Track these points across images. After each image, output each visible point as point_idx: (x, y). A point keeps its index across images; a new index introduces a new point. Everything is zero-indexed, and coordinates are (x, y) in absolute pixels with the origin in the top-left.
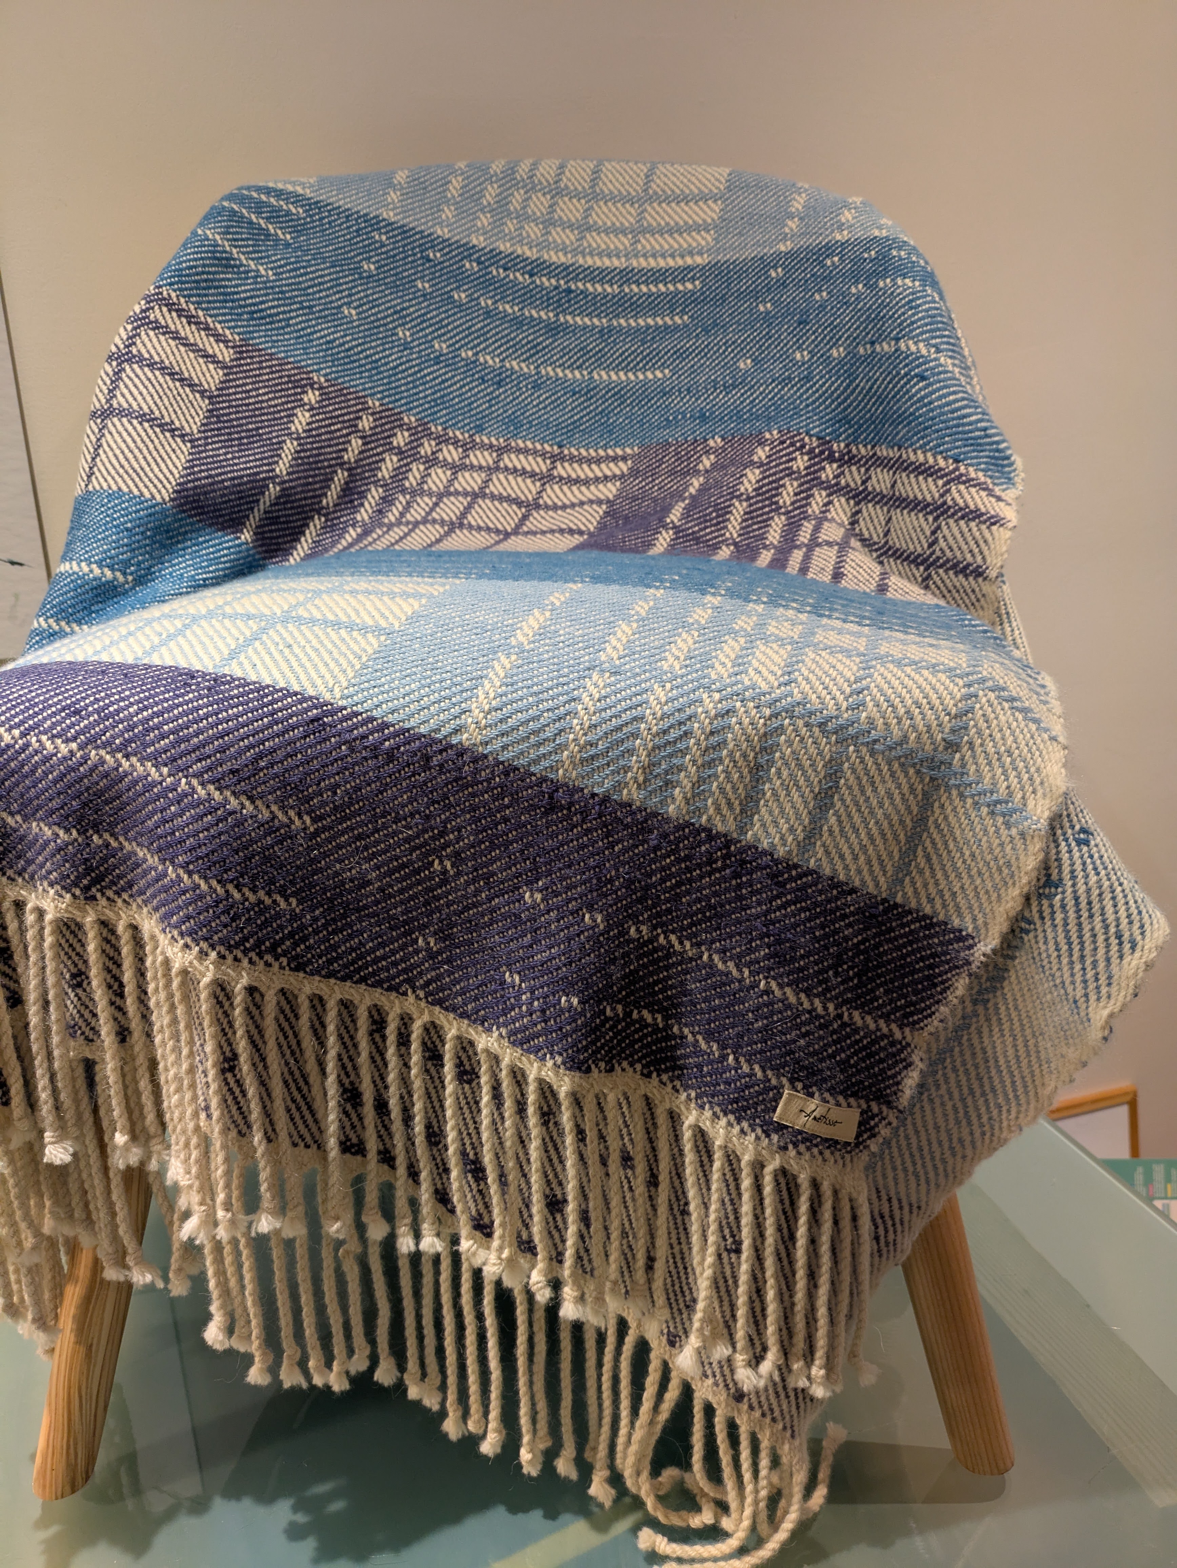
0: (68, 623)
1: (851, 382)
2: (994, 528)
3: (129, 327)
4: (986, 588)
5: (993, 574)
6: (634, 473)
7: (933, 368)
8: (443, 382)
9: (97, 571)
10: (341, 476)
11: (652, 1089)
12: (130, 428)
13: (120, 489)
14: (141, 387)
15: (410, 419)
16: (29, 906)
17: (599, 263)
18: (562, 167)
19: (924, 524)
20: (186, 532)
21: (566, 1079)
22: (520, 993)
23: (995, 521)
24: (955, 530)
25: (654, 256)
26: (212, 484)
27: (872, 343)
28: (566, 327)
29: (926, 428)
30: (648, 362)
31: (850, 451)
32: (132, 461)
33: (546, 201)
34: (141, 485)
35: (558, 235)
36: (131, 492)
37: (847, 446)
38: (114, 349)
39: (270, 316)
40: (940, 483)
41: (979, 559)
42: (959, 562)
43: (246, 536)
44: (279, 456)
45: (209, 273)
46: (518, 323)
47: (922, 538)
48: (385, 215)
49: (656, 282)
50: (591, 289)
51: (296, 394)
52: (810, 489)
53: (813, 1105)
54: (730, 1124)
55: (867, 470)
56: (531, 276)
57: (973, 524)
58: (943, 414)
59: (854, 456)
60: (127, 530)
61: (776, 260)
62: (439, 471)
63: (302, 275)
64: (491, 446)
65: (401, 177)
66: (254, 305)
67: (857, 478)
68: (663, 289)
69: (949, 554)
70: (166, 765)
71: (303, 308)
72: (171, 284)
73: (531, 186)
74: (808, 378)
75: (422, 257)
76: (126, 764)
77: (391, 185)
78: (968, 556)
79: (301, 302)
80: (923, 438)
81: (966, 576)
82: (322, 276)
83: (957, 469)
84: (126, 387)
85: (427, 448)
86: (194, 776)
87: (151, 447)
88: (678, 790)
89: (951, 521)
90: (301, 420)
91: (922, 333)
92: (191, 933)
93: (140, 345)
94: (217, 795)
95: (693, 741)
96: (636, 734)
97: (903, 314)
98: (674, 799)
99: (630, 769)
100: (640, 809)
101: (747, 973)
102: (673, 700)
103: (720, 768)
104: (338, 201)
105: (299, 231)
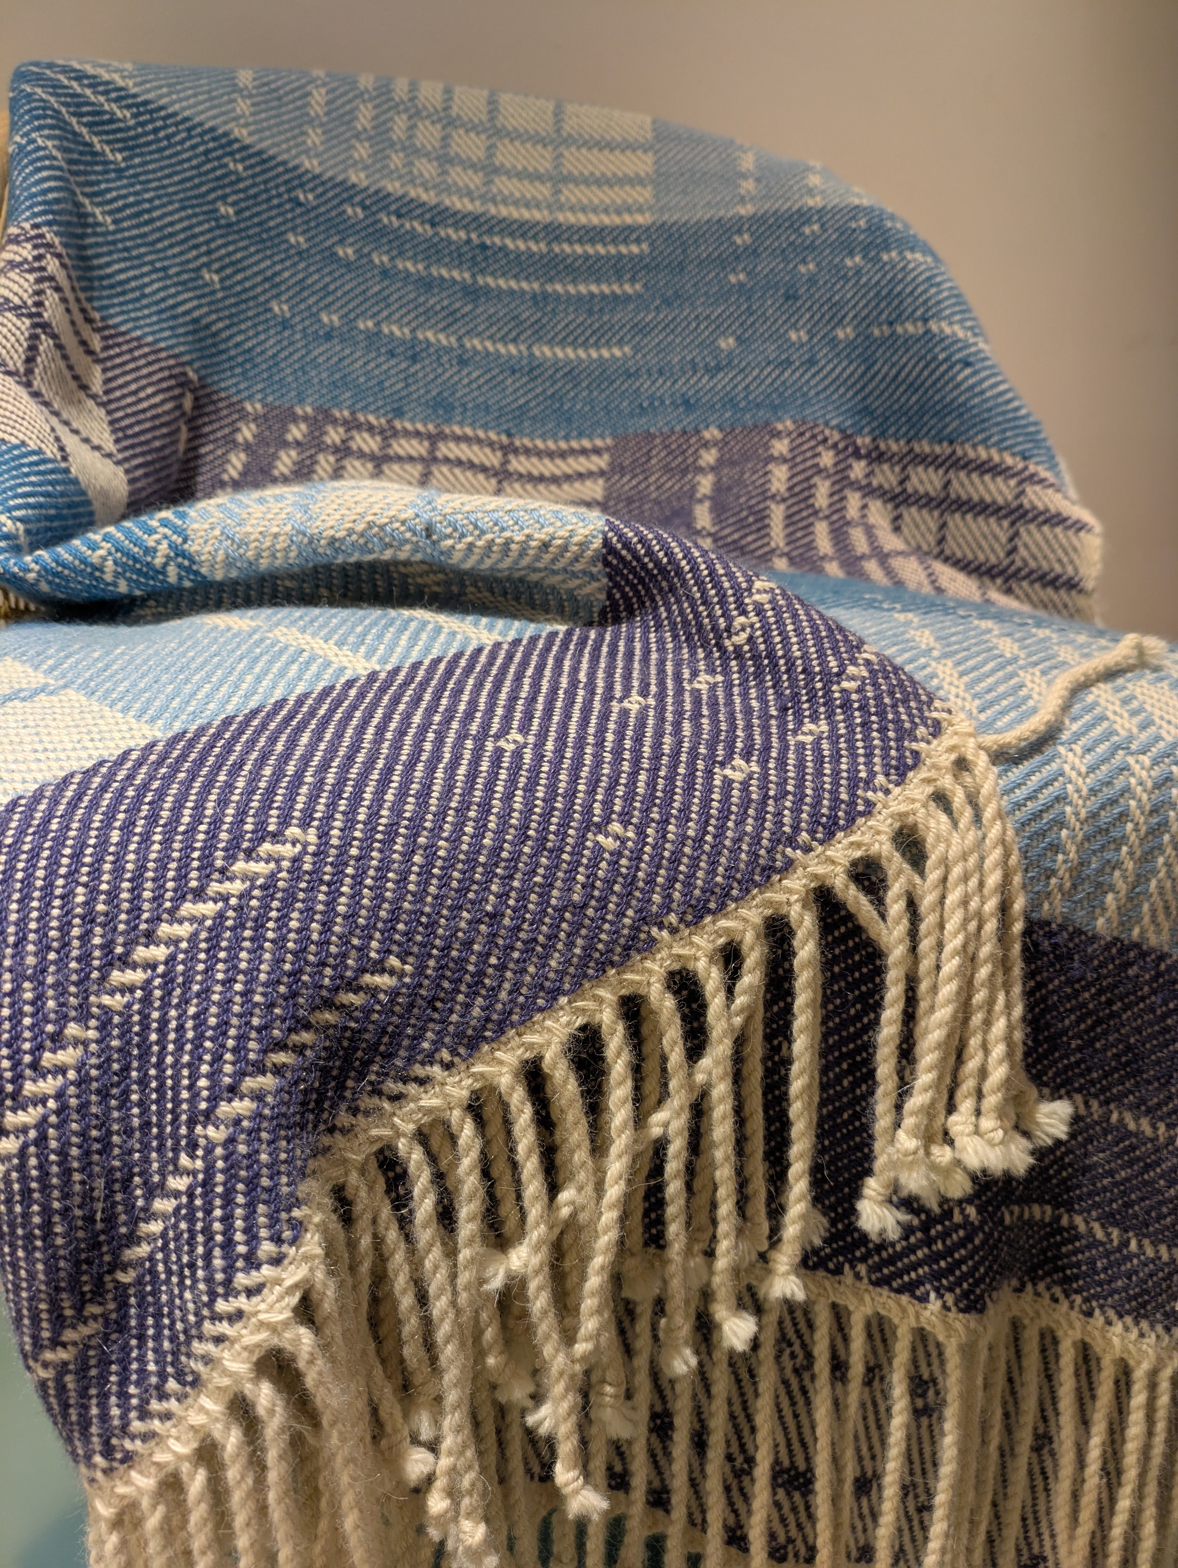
1: (868, 369)
2: (1082, 534)
4: (1081, 601)
5: (1089, 585)
6: (617, 468)
7: (976, 354)
17: (516, 215)
18: (448, 91)
19: (997, 530)
21: (959, 1325)
23: (1080, 527)
24: (1038, 537)
25: (583, 210)
27: (891, 324)
28: (488, 290)
29: (984, 421)
30: (600, 338)
31: (877, 448)
33: (436, 131)
35: (459, 176)
37: (873, 440)
40: (1012, 483)
41: (1070, 569)
42: (1046, 574)
47: (996, 546)
48: (237, 134)
49: (592, 242)
50: (512, 246)
52: (841, 490)
55: (904, 468)
56: (433, 226)
57: (1058, 530)
59: (883, 454)
61: (738, 225)
62: (357, 463)
64: (418, 434)
65: (246, 79)
67: (892, 478)
68: (603, 251)
69: (1033, 564)
73: (416, 114)
74: (812, 362)
75: (290, 199)
77: (236, 88)
78: (1057, 566)
80: (983, 430)
81: (1056, 589)
83: (1026, 468)
85: (334, 435)
89: (1032, 527)
91: (954, 314)
95: (1130, 826)
96: (1060, 822)
97: (925, 291)
98: (1104, 909)
99: (1053, 872)
100: (1062, 927)
101: (1162, 1127)
102: (1092, 769)
103: (1161, 860)
104: (173, 103)
105: (129, 148)
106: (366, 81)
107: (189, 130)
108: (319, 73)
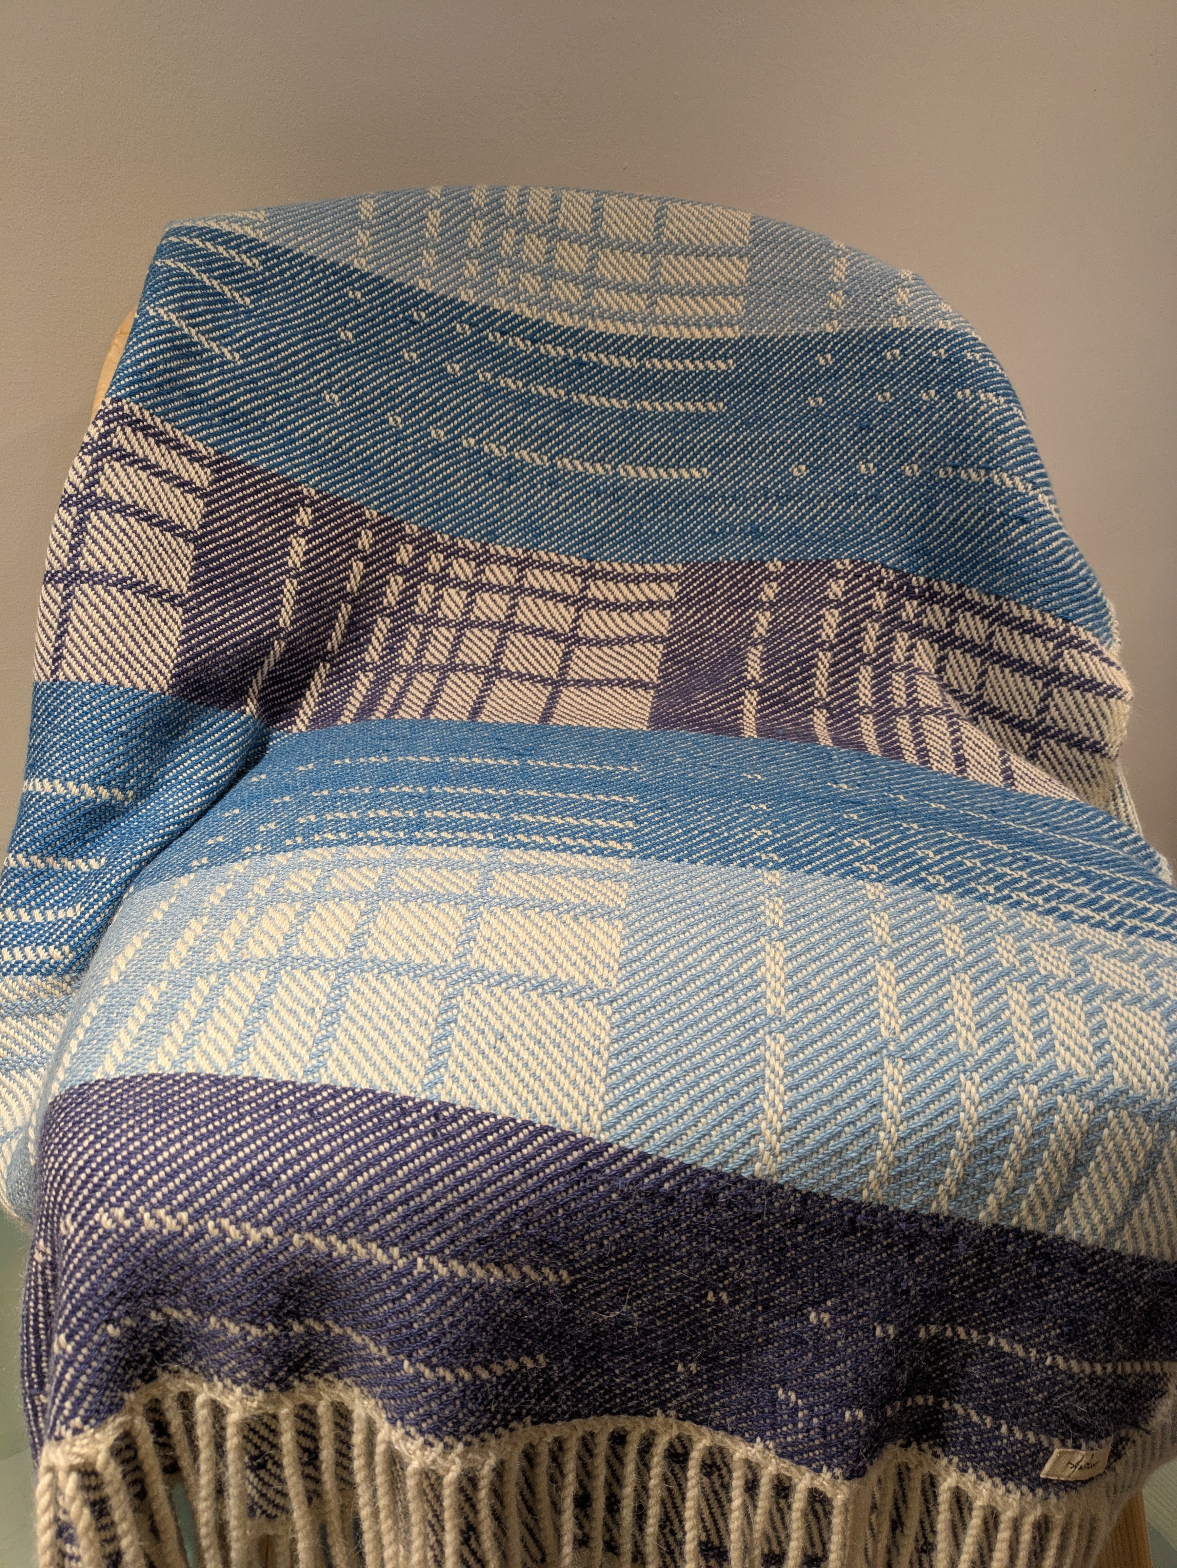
0: (56, 858)
1: (930, 508)
2: (1112, 701)
3: (88, 459)
4: (1104, 765)
5: (1113, 752)
6: (684, 600)
7: (1031, 509)
8: (445, 479)
9: (90, 792)
10: (345, 610)
11: (909, 1456)
12: (109, 599)
13: (105, 681)
14: (115, 542)
15: (411, 529)
16: (200, 1399)
17: (612, 329)
18: (556, 200)
19: (1032, 689)
20: (187, 720)
21: (845, 1489)
22: (795, 1409)
23: (1112, 692)
24: (1069, 700)
25: (675, 323)
26: (214, 656)
27: (955, 467)
28: (580, 408)
29: (1030, 581)
30: (682, 457)
31: (931, 587)
32: (117, 642)
33: (542, 244)
34: (132, 674)
35: (560, 290)
36: (120, 684)
37: (927, 580)
38: (71, 490)
39: (244, 414)
40: (1051, 645)
41: (1096, 733)
42: (1073, 735)
43: (251, 707)
44: (280, 602)
45: (172, 370)
46: (525, 402)
47: (1029, 703)
48: (356, 265)
49: (681, 357)
50: (606, 362)
51: (287, 516)
52: (891, 631)
53: (1080, 1456)
54: (994, 1485)
55: (953, 612)
56: (534, 342)
57: (1089, 695)
58: (1047, 565)
59: (936, 594)
60: (122, 734)
61: (823, 343)
62: (452, 591)
64: (509, 559)
65: (367, 209)
66: (224, 403)
67: (941, 619)
68: (691, 367)
69: (1062, 725)
70: (396, 1245)
71: (279, 399)
72: (131, 394)
73: (524, 227)
74: (878, 498)
75: (405, 319)
76: (342, 1248)
77: (357, 222)
78: (1084, 729)
79: (275, 392)
80: (1027, 591)
81: (1081, 751)
82: (295, 353)
83: (1067, 630)
84: (95, 542)
85: (435, 563)
86: (433, 1253)
87: (138, 621)
88: (991, 1198)
89: (1064, 690)
90: (297, 550)
91: (1017, 465)
92: (436, 1431)
93: (105, 484)
94: (461, 1271)
95: (1012, 1146)
96: (950, 1144)
97: (992, 438)
98: (986, 1206)
99: (943, 1182)
100: (947, 1219)
101: (1033, 1353)
102: (986, 1098)
103: (1039, 1170)
104: (298, 245)
105: (257, 292)
106: (479, 198)
107: (312, 267)
108: (436, 194)
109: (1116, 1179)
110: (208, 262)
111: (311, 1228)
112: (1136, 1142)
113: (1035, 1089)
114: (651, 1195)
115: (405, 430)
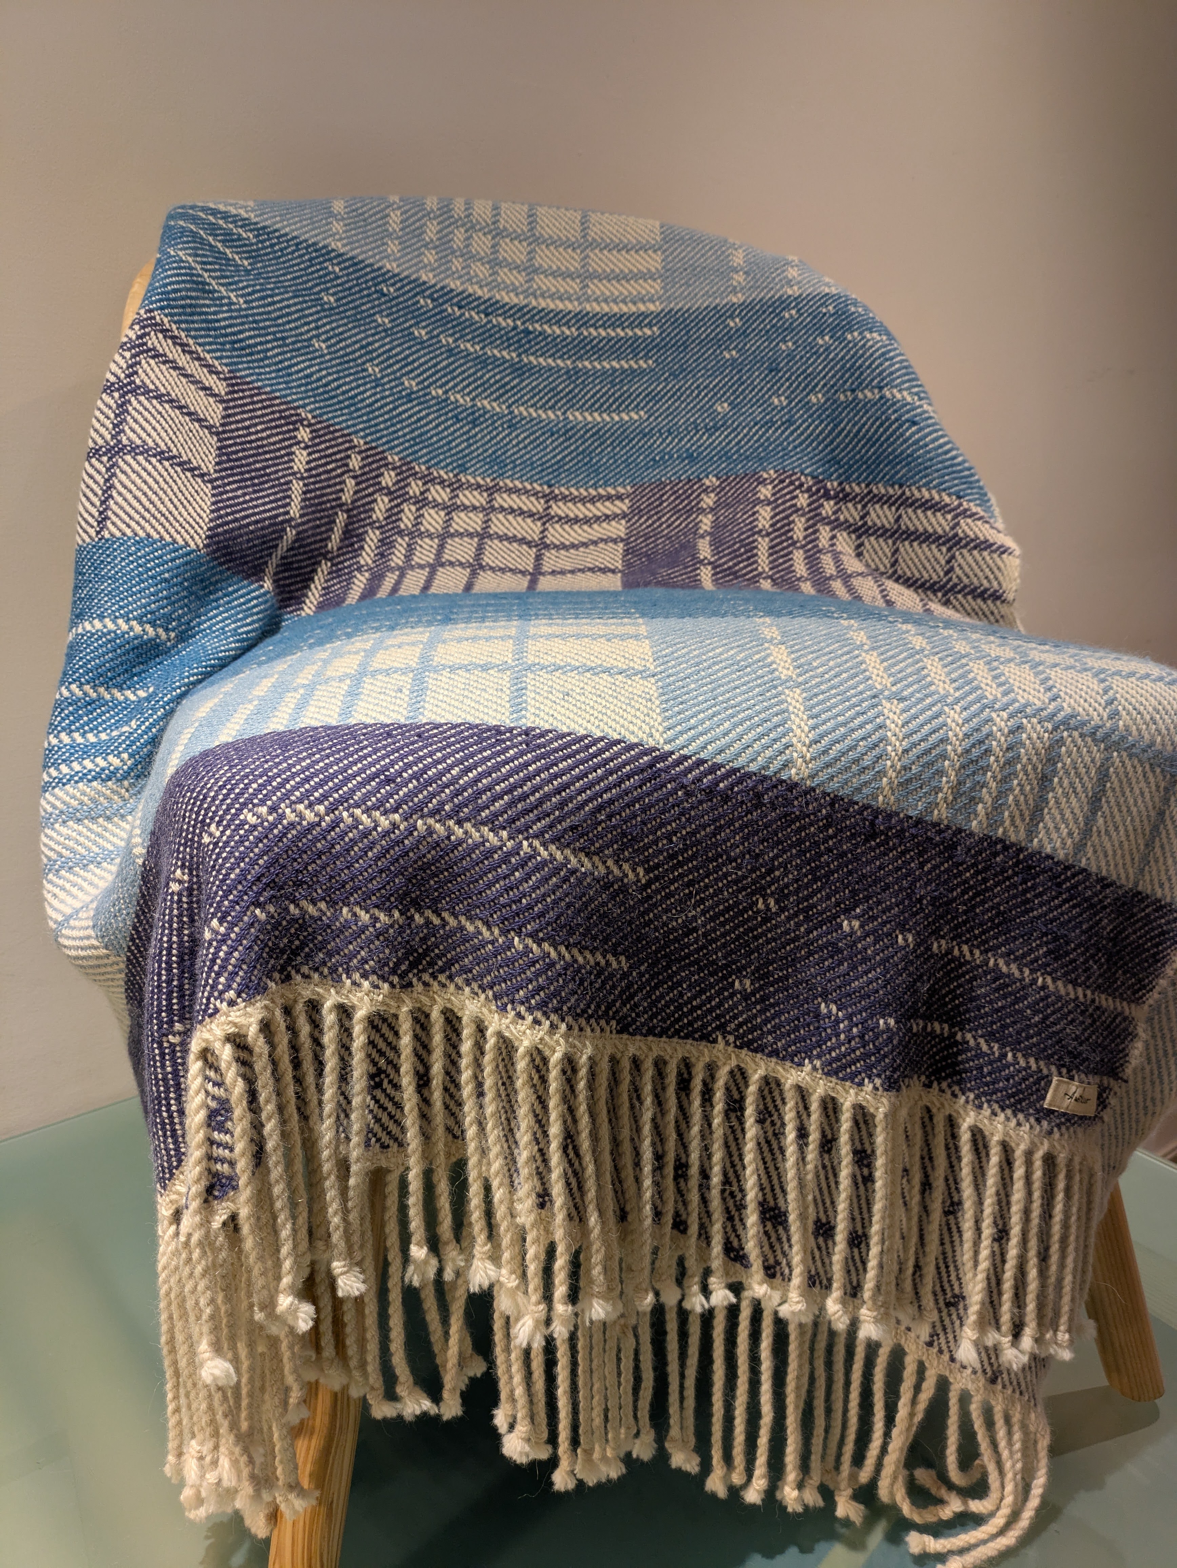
0: (107, 689)
1: (836, 426)
2: (1005, 556)
3: (128, 355)
4: (1004, 609)
5: (1010, 596)
6: (636, 511)
7: (920, 414)
8: (419, 420)
9: (138, 629)
10: (341, 518)
11: (932, 1097)
12: (150, 468)
13: (148, 535)
14: (154, 422)
15: (393, 458)
16: (328, 1004)
17: (552, 306)
18: (496, 208)
19: (938, 555)
20: (217, 582)
21: (884, 1100)
22: (838, 1021)
23: (1003, 550)
24: (970, 559)
25: (606, 301)
26: (240, 528)
27: (853, 391)
28: (530, 367)
29: (926, 468)
30: (620, 404)
31: (843, 490)
32: (158, 503)
33: (488, 241)
34: (172, 531)
35: (506, 276)
36: (162, 538)
37: (840, 484)
38: (113, 379)
39: (249, 346)
40: (949, 517)
41: (995, 584)
42: (976, 588)
43: (268, 585)
44: (289, 497)
45: (191, 298)
46: (483, 362)
47: (937, 567)
48: (333, 246)
49: (613, 326)
50: (549, 331)
51: (289, 431)
52: (815, 525)
53: (1074, 1088)
54: (1008, 1119)
55: (864, 507)
56: (487, 315)
57: (985, 553)
58: (938, 455)
59: (848, 495)
60: (166, 580)
61: (731, 311)
62: (432, 512)
63: (270, 304)
64: (479, 486)
65: (338, 206)
66: (234, 334)
67: (855, 514)
68: (622, 334)
69: (966, 581)
70: (504, 828)
71: (276, 340)
72: (162, 308)
73: (470, 226)
74: (791, 422)
75: (376, 292)
76: (459, 832)
77: (331, 214)
78: (985, 582)
79: (274, 333)
80: (925, 476)
81: (984, 600)
82: (288, 306)
83: (960, 505)
84: (136, 421)
85: (415, 488)
86: (536, 836)
87: (175, 488)
88: (980, 806)
89: (965, 551)
90: (301, 459)
91: (904, 382)
92: (542, 1006)
93: (143, 375)
94: (559, 856)
95: (992, 758)
96: (944, 756)
97: (881, 364)
98: (976, 815)
99: (940, 789)
100: (948, 827)
101: (1027, 972)
102: (967, 721)
103: (1016, 782)
104: (284, 227)
105: (254, 257)
106: (432, 203)
107: (296, 245)
108: (394, 198)
109: (1076, 794)
110: (213, 229)
111: (432, 814)
112: (1088, 759)
113: (1005, 715)
114: (710, 792)
115: (383, 377)
